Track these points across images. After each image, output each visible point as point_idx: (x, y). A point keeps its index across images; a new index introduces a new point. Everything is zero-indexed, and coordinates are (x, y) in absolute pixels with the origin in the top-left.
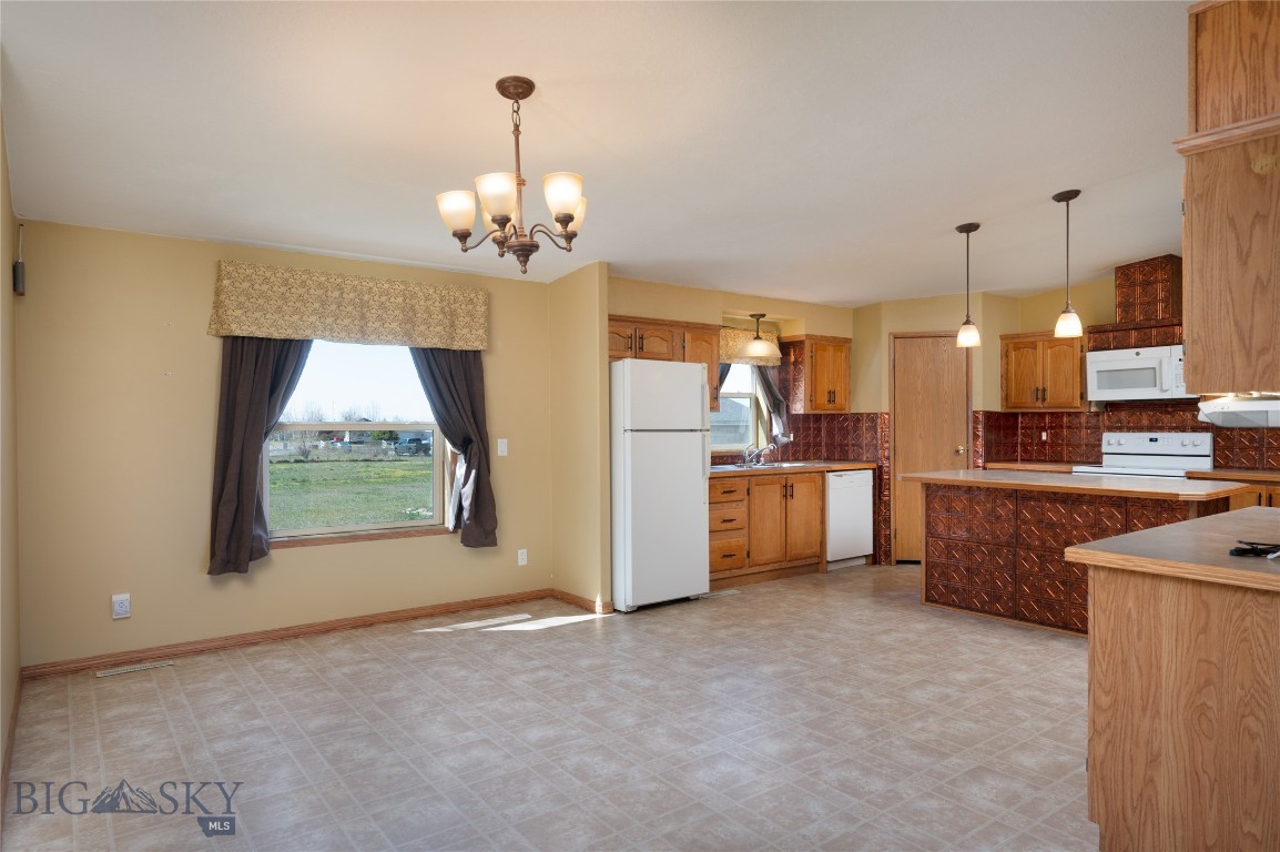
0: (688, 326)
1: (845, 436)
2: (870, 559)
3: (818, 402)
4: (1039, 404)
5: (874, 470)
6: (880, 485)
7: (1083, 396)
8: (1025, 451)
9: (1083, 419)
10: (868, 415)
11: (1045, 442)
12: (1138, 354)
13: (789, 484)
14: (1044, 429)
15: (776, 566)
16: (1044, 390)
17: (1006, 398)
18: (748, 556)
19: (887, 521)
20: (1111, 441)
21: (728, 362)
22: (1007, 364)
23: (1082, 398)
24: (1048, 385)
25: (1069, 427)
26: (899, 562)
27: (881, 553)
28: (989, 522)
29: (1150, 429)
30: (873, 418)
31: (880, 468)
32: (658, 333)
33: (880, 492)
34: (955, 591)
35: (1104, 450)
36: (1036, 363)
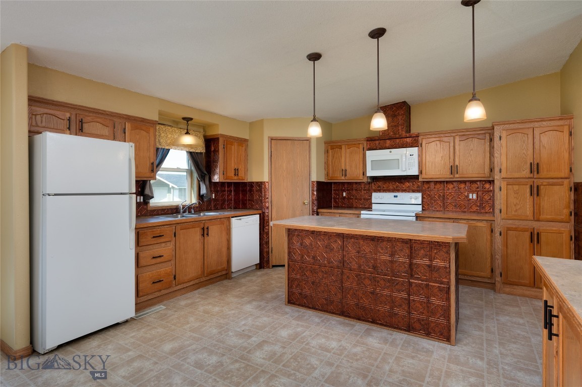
0: (128, 118)
1: (244, 195)
2: (258, 267)
3: (228, 175)
4: (343, 178)
5: (260, 214)
6: (264, 223)
7: (364, 173)
8: (335, 202)
9: (363, 186)
10: (257, 183)
11: (345, 197)
12: (391, 152)
13: (205, 228)
14: (344, 191)
15: (197, 281)
16: (346, 170)
17: (327, 175)
18: (175, 279)
19: (267, 243)
20: (376, 197)
21: (167, 148)
22: (328, 157)
23: (363, 175)
24: (348, 168)
25: (356, 190)
26: (274, 266)
27: (264, 262)
28: (326, 252)
29: (393, 191)
30: (260, 185)
31: (264, 213)
32: (98, 120)
33: (264, 227)
34: (306, 297)
35: (373, 202)
36: (341, 157)
